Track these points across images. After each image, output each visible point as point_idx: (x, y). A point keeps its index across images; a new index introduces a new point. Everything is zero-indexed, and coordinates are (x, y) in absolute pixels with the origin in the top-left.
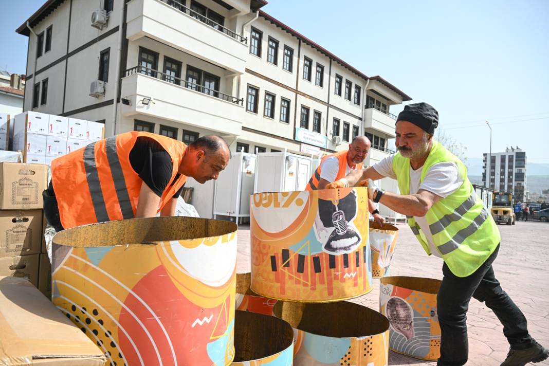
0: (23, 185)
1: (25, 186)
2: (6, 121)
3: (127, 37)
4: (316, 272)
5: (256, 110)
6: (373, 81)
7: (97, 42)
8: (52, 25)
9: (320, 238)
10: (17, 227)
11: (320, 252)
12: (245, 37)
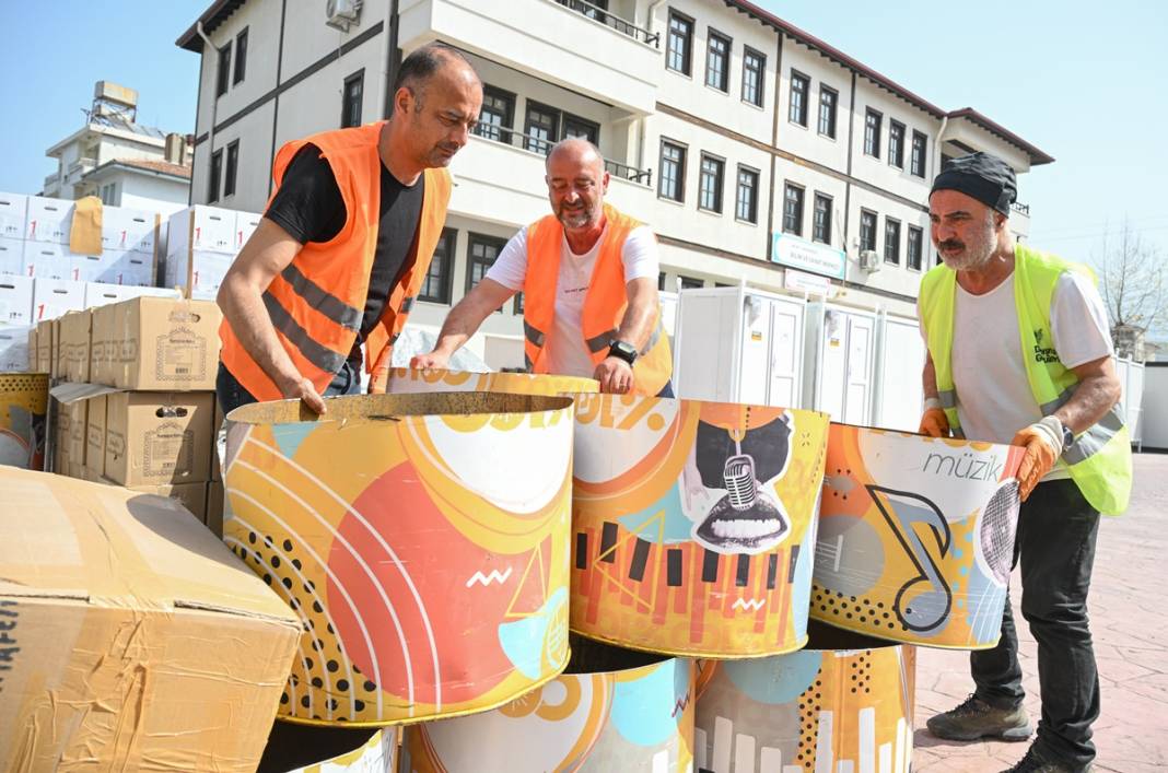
0: (178, 341)
1: (182, 344)
2: (152, 227)
3: (400, 45)
4: (670, 583)
5: (679, 196)
6: (958, 119)
7: (337, 57)
8: (247, 28)
9: (689, 508)
10: (165, 426)
11: (686, 541)
12: (654, 32)
